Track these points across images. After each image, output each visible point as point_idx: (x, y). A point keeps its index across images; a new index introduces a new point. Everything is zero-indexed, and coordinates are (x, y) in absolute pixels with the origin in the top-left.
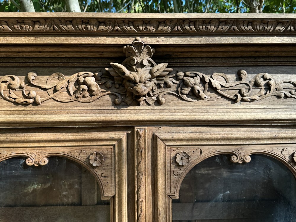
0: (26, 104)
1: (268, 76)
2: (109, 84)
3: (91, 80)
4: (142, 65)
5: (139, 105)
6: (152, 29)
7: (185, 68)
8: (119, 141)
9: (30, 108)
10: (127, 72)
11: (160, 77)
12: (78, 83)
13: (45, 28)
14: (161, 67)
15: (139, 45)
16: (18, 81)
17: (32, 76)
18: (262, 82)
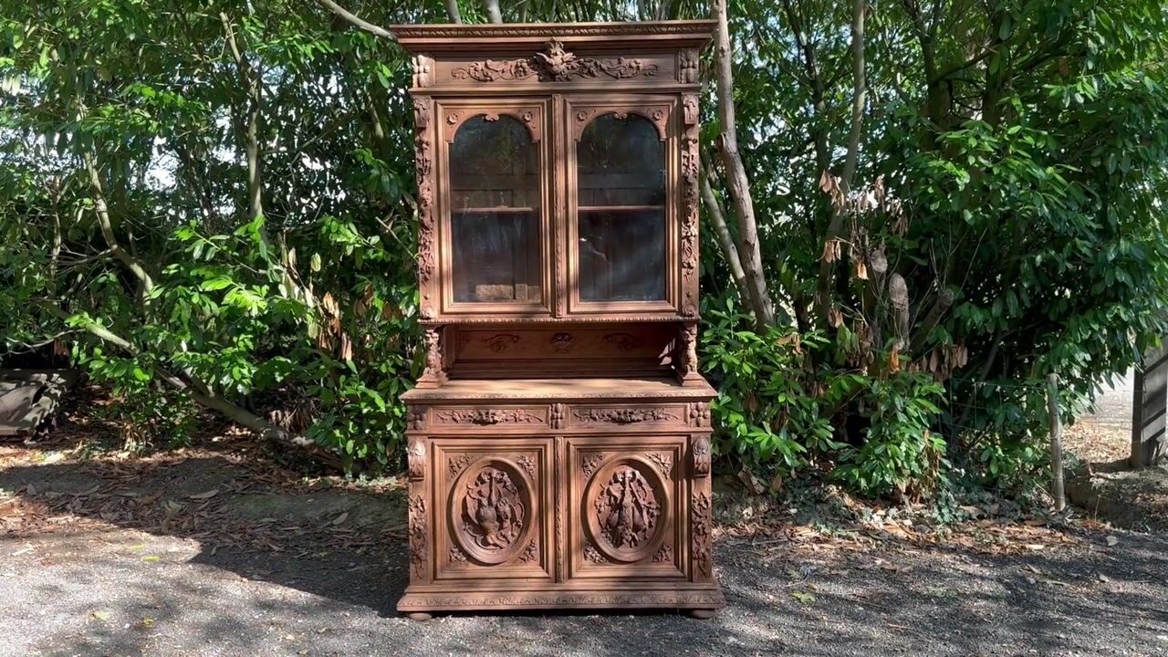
0: (486, 81)
1: (638, 60)
2: (536, 67)
3: (525, 65)
4: (556, 54)
5: (555, 80)
6: (562, 32)
7: (584, 56)
8: (543, 104)
9: (489, 83)
10: (547, 59)
11: (568, 62)
12: (517, 67)
13: (501, 33)
14: (569, 56)
15: (554, 42)
16: (481, 65)
17: (489, 62)
18: (634, 65)
